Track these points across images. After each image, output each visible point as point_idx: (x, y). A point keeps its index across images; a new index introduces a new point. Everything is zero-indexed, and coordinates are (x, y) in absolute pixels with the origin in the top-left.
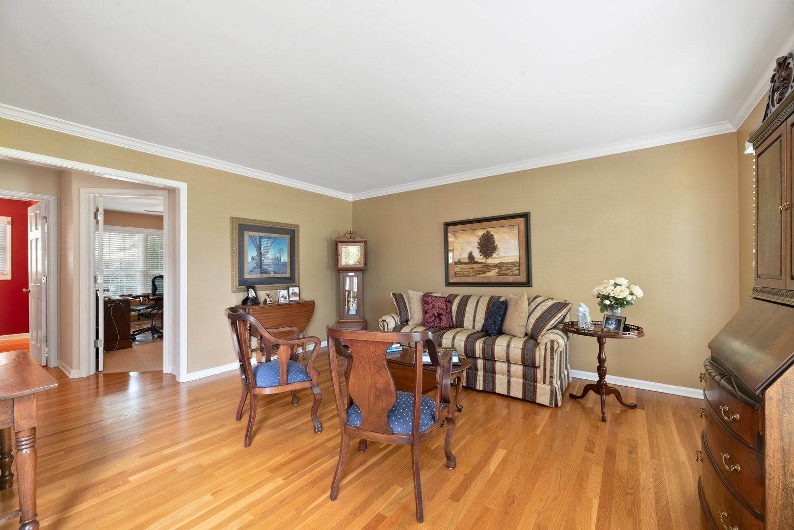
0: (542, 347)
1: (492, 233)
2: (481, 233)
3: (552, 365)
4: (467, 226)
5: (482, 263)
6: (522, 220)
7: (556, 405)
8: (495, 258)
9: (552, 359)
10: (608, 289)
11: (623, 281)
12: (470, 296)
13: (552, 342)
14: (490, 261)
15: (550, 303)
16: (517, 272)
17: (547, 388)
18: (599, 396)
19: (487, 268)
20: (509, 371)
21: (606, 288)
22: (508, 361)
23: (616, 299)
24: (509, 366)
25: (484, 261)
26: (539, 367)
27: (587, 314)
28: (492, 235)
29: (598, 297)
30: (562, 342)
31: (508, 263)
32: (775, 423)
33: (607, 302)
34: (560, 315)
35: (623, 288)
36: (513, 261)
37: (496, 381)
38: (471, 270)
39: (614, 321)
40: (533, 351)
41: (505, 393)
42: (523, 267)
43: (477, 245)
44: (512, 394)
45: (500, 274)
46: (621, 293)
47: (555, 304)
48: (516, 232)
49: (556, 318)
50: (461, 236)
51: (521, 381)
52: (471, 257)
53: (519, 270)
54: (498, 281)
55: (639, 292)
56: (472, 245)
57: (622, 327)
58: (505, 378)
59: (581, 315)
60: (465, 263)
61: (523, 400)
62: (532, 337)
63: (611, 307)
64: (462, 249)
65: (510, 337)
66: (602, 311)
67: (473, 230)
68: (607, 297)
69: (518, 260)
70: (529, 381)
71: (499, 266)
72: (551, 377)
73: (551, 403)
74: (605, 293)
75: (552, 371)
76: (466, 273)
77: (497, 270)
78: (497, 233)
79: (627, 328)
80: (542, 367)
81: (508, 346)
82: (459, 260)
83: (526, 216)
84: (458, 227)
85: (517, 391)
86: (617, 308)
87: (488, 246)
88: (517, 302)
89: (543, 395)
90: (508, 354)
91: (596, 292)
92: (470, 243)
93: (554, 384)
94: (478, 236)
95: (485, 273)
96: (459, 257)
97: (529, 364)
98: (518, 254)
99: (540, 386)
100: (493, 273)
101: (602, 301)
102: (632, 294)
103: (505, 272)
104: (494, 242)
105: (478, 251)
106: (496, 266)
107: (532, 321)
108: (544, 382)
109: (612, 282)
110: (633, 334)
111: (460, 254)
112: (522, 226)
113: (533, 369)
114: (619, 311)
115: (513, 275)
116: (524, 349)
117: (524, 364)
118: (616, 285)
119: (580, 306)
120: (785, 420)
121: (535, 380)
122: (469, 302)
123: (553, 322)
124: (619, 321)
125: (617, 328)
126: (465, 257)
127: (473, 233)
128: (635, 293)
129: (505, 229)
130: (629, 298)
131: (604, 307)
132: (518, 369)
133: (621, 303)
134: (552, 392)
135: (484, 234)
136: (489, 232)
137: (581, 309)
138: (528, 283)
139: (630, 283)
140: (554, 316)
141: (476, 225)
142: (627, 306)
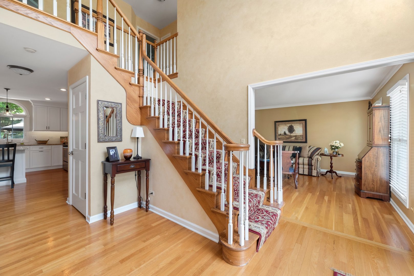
0: (314, 160)
1: (293, 125)
2: (289, 125)
3: (317, 165)
4: (283, 123)
5: (289, 135)
6: (304, 122)
7: (318, 176)
8: (294, 134)
9: (317, 163)
10: (334, 144)
11: (338, 142)
12: (286, 146)
13: (317, 158)
14: (292, 134)
15: (315, 148)
16: (302, 138)
17: (316, 171)
18: (331, 174)
19: (291, 137)
20: (303, 167)
21: (333, 143)
22: (303, 164)
23: (336, 147)
24: (304, 166)
25: (290, 134)
26: (313, 166)
27: (327, 151)
28: (293, 126)
29: (330, 146)
30: (320, 158)
31: (298, 135)
32: (363, 164)
33: (333, 147)
34: (319, 151)
35: (338, 143)
36: (301, 135)
37: (299, 170)
38: (285, 137)
39: (335, 153)
40: (311, 161)
41: (302, 173)
42: (304, 136)
43: (287, 129)
44: (304, 174)
45: (296, 139)
46: (337, 145)
47: (317, 148)
48: (302, 125)
49: (318, 152)
50: (281, 126)
51: (308, 170)
52: (285, 133)
53: (303, 138)
54: (295, 141)
55: (342, 145)
56: (285, 129)
57: (338, 154)
58: (302, 169)
59: (325, 151)
60: (283, 135)
61: (308, 175)
62: (311, 157)
63: (334, 149)
64: (281, 130)
65: (303, 158)
66: (332, 150)
67: (286, 124)
68: (333, 146)
69: (302, 134)
70: (310, 169)
71: (296, 136)
72: (317, 168)
73: (317, 175)
74: (333, 145)
75: (317, 166)
76: (283, 138)
77: (295, 138)
78: (294, 125)
79: (339, 154)
80: (314, 166)
81: (303, 160)
82: (280, 134)
83: (305, 120)
84: (280, 123)
85: (306, 172)
86: (336, 149)
87: (291, 129)
88: (305, 148)
89: (314, 173)
90: (303, 162)
91: (330, 144)
92: (285, 128)
93: (318, 170)
94: (288, 126)
95: (290, 138)
96: (280, 133)
97: (310, 165)
98: (302, 132)
99: (313, 171)
100: (293, 138)
101: (332, 147)
102: (340, 145)
103: (298, 138)
104: (294, 128)
105: (288, 131)
106: (294, 136)
107: (310, 153)
108: (315, 170)
109: (335, 142)
110: (340, 156)
111: (281, 132)
112: (304, 124)
113: (311, 166)
114: (336, 150)
115: (300, 139)
116: (308, 161)
117: (308, 165)
118: (336, 143)
119: (325, 148)
120: (365, 163)
121: (312, 169)
122: (286, 148)
123: (317, 153)
124: (337, 152)
125: (336, 154)
126: (282, 133)
127: (286, 125)
128: (341, 145)
129: (298, 124)
130: (340, 146)
131: (332, 149)
132: (306, 167)
133: (337, 148)
134: (317, 172)
135: (290, 126)
136: (292, 125)
137: (325, 149)
138: (306, 142)
139: (340, 142)
140: (317, 151)
141: (287, 123)
142: (339, 149)
